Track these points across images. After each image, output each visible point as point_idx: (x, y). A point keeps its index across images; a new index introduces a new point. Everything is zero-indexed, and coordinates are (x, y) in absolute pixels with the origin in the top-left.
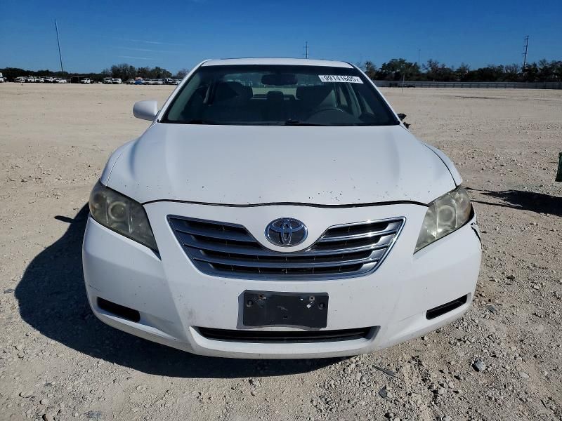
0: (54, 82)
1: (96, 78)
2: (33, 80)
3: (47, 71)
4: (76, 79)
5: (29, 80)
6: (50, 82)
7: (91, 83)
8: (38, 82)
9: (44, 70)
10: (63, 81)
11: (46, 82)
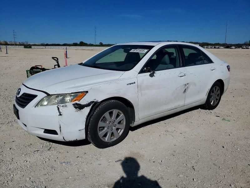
0: (218, 48)
1: (238, 46)
2: (210, 47)
3: (218, 43)
4: (228, 46)
5: (208, 47)
6: (216, 48)
7: (235, 48)
8: (211, 48)
9: (217, 43)
10: (222, 47)
11: (215, 48)
